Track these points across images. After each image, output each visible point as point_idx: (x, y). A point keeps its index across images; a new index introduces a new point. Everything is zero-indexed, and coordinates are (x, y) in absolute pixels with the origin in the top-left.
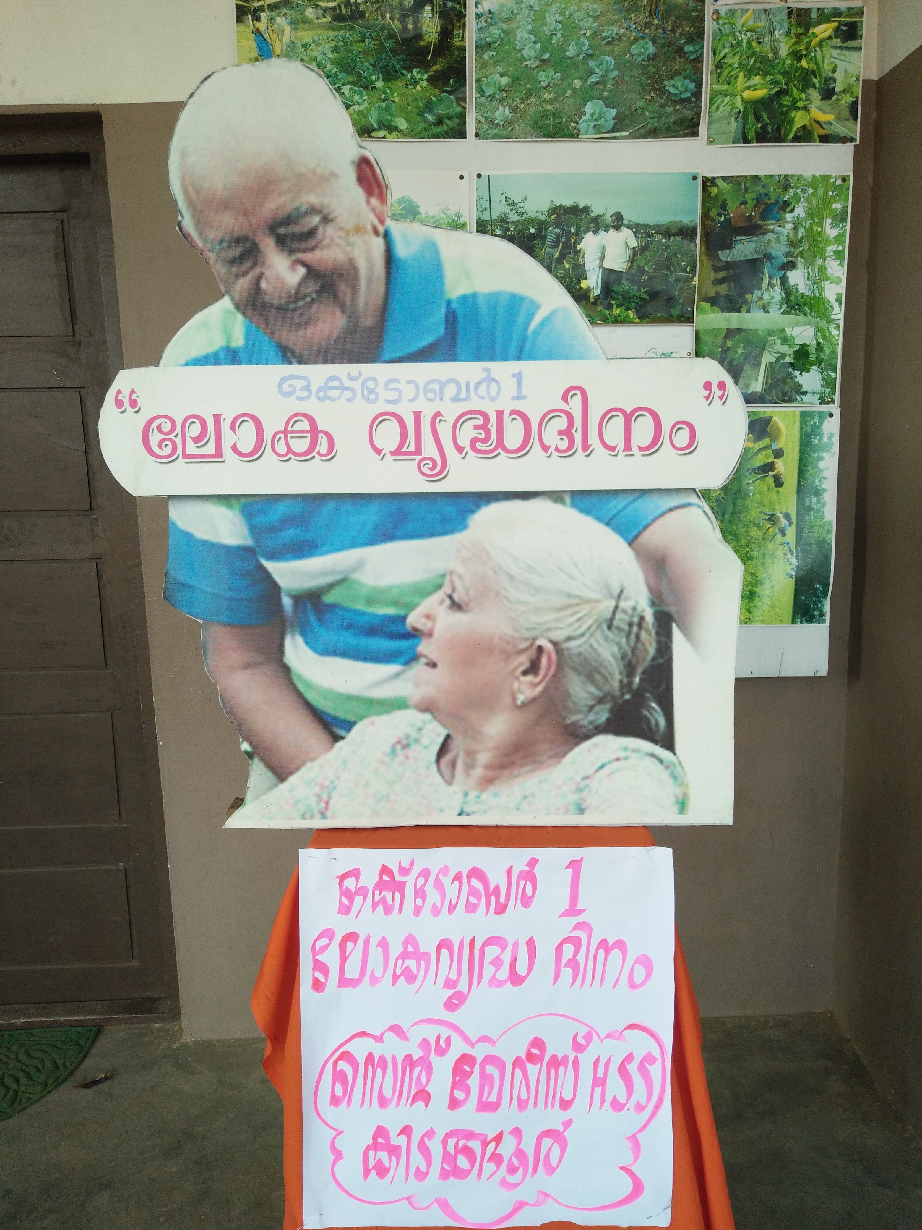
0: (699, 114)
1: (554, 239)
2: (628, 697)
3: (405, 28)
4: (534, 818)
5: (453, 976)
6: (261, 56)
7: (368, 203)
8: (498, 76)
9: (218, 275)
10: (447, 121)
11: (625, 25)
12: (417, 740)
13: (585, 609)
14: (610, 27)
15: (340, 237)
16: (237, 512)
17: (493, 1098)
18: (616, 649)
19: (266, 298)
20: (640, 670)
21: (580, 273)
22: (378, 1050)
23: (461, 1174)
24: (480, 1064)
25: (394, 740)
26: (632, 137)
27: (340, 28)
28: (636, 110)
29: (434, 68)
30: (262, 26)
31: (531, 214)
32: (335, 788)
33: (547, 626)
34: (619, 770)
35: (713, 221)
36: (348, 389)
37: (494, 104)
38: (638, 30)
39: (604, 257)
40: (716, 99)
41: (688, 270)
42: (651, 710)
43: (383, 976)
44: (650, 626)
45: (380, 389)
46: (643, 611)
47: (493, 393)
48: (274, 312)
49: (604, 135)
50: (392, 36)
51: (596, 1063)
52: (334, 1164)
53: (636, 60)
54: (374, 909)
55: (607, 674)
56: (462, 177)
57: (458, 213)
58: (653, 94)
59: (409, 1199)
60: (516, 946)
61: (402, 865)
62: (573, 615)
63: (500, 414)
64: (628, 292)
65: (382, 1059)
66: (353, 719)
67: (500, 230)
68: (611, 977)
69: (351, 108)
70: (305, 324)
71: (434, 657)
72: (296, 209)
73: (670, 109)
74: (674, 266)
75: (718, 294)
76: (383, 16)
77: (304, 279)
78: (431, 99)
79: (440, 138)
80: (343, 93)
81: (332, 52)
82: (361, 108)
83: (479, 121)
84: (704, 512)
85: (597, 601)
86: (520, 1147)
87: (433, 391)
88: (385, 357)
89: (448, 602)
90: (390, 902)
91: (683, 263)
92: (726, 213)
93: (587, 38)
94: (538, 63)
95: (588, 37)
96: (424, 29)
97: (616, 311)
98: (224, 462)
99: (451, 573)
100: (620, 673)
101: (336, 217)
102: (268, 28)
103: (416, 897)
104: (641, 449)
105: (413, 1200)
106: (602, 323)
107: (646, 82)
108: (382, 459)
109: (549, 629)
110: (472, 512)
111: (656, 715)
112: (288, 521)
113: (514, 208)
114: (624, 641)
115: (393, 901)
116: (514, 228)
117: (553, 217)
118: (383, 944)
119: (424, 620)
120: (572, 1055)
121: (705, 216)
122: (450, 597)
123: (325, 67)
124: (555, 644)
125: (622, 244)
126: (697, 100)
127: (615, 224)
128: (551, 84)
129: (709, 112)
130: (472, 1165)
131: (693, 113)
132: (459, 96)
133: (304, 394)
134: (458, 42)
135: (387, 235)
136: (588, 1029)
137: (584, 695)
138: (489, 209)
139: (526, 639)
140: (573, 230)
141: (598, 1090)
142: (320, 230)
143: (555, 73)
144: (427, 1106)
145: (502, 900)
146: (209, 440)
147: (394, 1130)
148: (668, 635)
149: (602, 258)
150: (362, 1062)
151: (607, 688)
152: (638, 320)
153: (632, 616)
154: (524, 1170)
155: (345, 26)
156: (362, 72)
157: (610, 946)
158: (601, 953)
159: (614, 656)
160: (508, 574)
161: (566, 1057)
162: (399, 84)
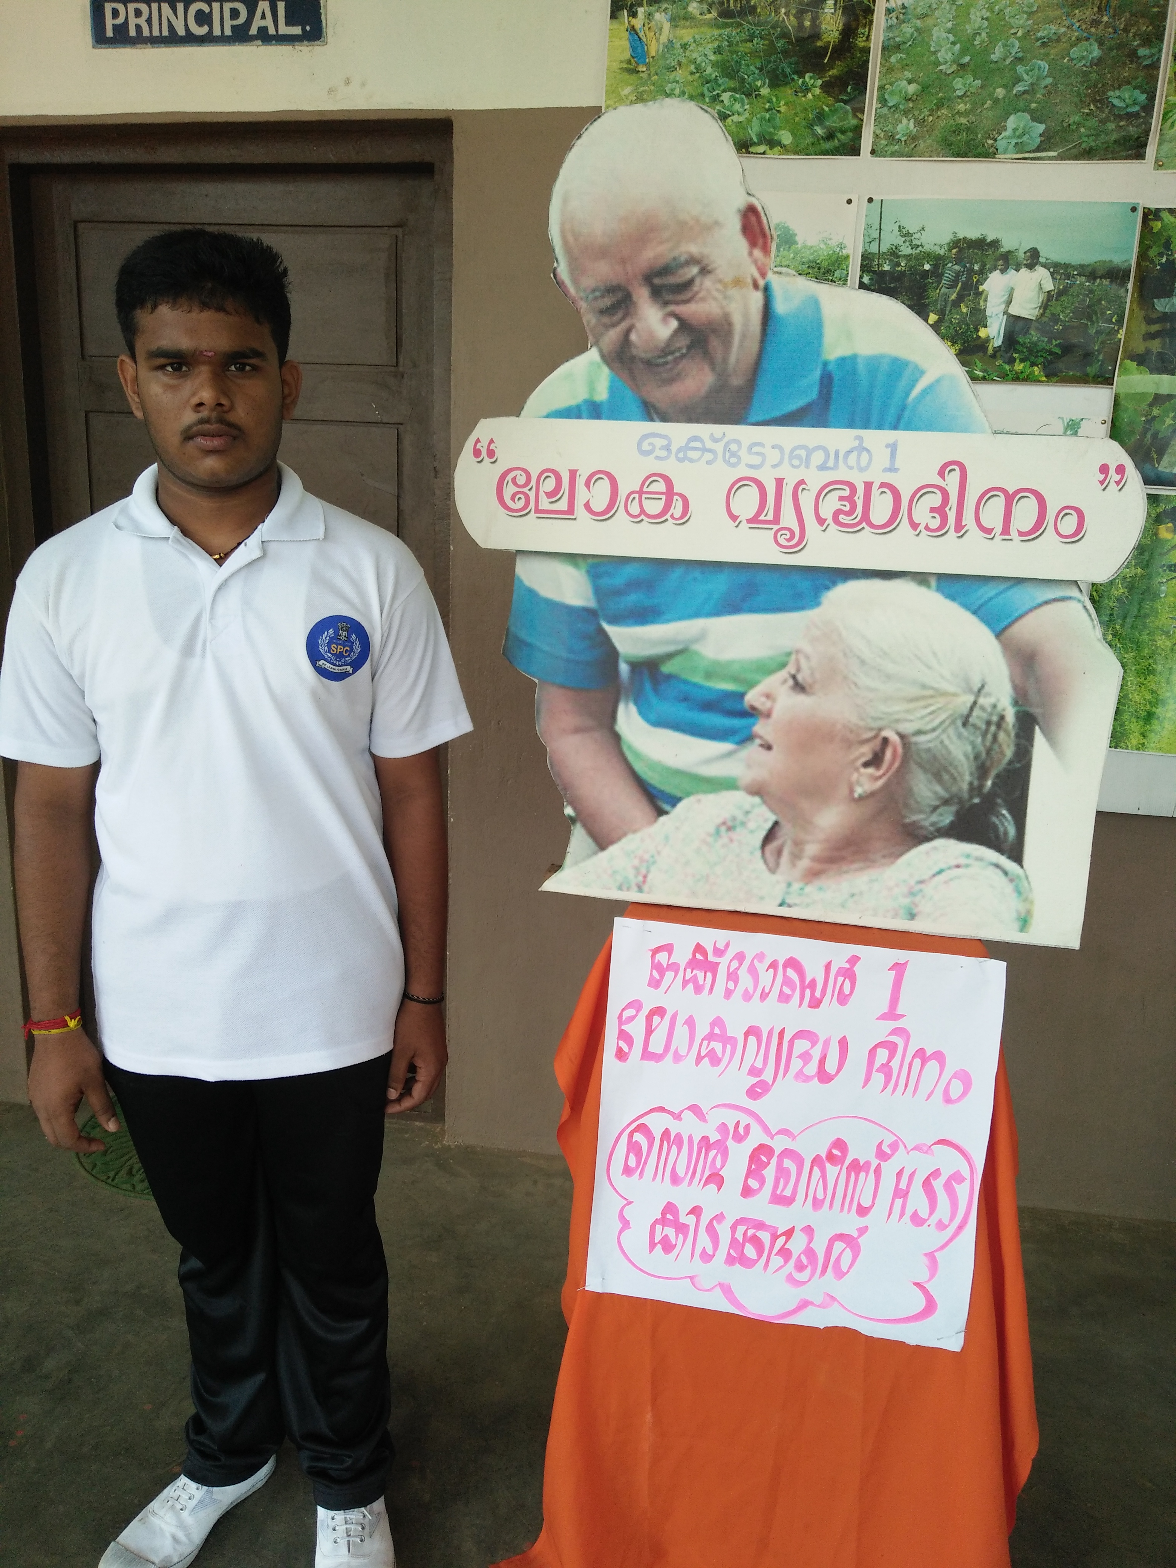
0: (1147, 132)
1: (953, 278)
2: (976, 801)
3: (801, 26)
4: (860, 918)
5: (759, 1064)
6: (633, 57)
7: (751, 254)
8: (905, 82)
9: (588, 325)
10: (839, 135)
11: (1067, 23)
12: (743, 824)
13: (940, 702)
14: (1047, 25)
15: (717, 290)
16: (583, 571)
17: (788, 1193)
18: (969, 748)
19: (634, 351)
20: (993, 773)
21: (979, 318)
22: (675, 1128)
23: (748, 1263)
24: (778, 1157)
25: (719, 821)
26: (1061, 157)
27: (726, 26)
28: (1069, 125)
29: (830, 73)
30: (638, 23)
31: (928, 248)
32: (654, 862)
33: (896, 717)
34: (958, 877)
35: (1152, 262)
36: (710, 451)
37: (896, 116)
38: (1082, 29)
39: (1011, 302)
40: (1171, 114)
41: (1114, 320)
42: (1001, 818)
43: (687, 1055)
44: (1010, 726)
45: (743, 453)
46: (1004, 710)
47: (864, 463)
48: (641, 366)
49: (1027, 155)
50: (785, 35)
51: (899, 1174)
52: (620, 1233)
53: (1075, 65)
54: (684, 987)
55: (956, 774)
56: (849, 202)
57: (841, 243)
58: (1092, 107)
59: (692, 1278)
60: (827, 1043)
61: (718, 945)
62: (925, 707)
63: (868, 486)
64: (1035, 344)
65: (679, 1136)
66: (679, 794)
67: (888, 265)
68: (924, 1090)
69: (729, 120)
70: (671, 381)
71: (769, 738)
72: (674, 259)
73: (1111, 126)
74: (1096, 314)
75: (1148, 352)
76: (777, 12)
77: (676, 333)
78: (823, 109)
79: (829, 155)
80: (722, 101)
81: (715, 53)
82: (741, 119)
83: (877, 135)
84: (1085, 607)
85: (955, 695)
86: (811, 1245)
87: (799, 457)
88: (753, 418)
89: (791, 682)
90: (701, 982)
91: (1109, 312)
92: (1170, 253)
93: (1019, 39)
94: (954, 67)
95: (1020, 37)
96: (823, 26)
97: (1019, 367)
98: (575, 519)
99: (798, 652)
100: (971, 774)
101: (715, 269)
102: (644, 25)
103: (728, 980)
104: (1021, 534)
105: (696, 1280)
106: (999, 379)
107: (1085, 92)
108: (737, 526)
109: (897, 721)
110: (828, 588)
111: (1006, 824)
112: (634, 585)
113: (908, 239)
114: (979, 740)
115: (705, 980)
116: (906, 264)
117: (954, 251)
118: (690, 1022)
119: (763, 699)
120: (875, 1163)
121: (1143, 255)
122: (794, 677)
123: (705, 71)
124: (902, 736)
125: (1034, 285)
126: (1147, 114)
127: (1028, 262)
128: (969, 93)
129: (1161, 130)
130: (760, 1255)
131: (1140, 130)
132: (856, 106)
133: (664, 453)
134: (862, 42)
135: (767, 289)
136: (895, 1138)
137: (929, 794)
138: (878, 240)
139: (871, 729)
140: (976, 268)
141: (899, 1202)
142: (697, 282)
143: (974, 81)
144: (719, 1190)
145: (818, 994)
146: (562, 496)
147: (683, 1209)
148: (1030, 739)
149: (1009, 302)
150: (658, 1137)
151: (954, 789)
152: (1044, 379)
153: (991, 714)
154: (812, 1269)
155: (732, 23)
156: (746, 77)
157: (927, 1056)
158: (917, 1062)
159: (966, 756)
160: (858, 657)
161: (868, 1164)
162: (788, 91)
